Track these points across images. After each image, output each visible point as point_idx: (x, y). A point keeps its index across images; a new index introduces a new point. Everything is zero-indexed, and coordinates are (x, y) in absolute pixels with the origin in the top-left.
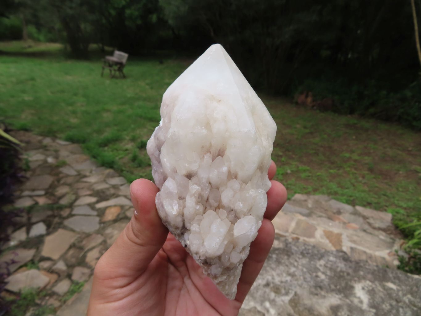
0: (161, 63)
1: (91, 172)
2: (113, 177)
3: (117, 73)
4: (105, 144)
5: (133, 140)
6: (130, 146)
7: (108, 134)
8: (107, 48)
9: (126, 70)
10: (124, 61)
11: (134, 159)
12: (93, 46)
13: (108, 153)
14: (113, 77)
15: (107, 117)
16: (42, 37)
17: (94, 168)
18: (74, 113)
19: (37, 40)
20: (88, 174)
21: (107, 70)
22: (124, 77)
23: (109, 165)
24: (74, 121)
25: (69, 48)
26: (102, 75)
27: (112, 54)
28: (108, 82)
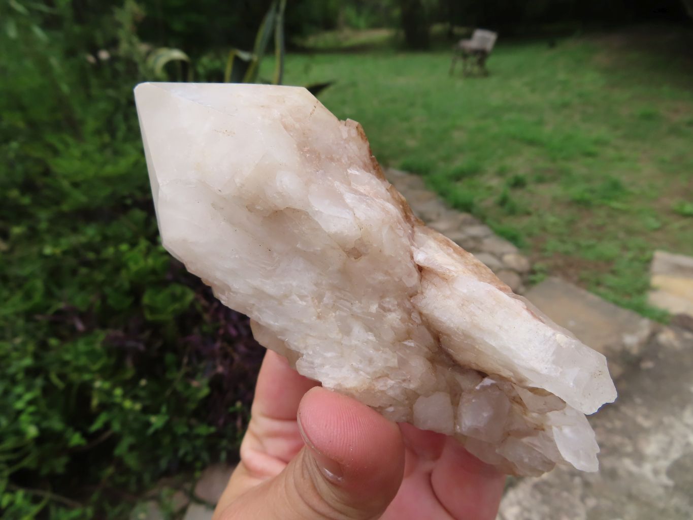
0: (552, 45)
1: (439, 215)
2: (471, 224)
3: (476, 69)
4: (458, 177)
5: (501, 173)
6: (495, 182)
7: (461, 163)
8: (458, 30)
9: (490, 63)
10: (489, 46)
11: (503, 202)
12: (437, 28)
13: (461, 190)
14: (468, 75)
15: (458, 137)
16: (362, 22)
17: (442, 210)
18: (411, 131)
19: (356, 28)
20: (433, 217)
21: (459, 65)
22: (486, 74)
23: (465, 207)
24: (411, 143)
25: (402, 34)
26: (451, 73)
27: (469, 36)
28: (460, 84)
